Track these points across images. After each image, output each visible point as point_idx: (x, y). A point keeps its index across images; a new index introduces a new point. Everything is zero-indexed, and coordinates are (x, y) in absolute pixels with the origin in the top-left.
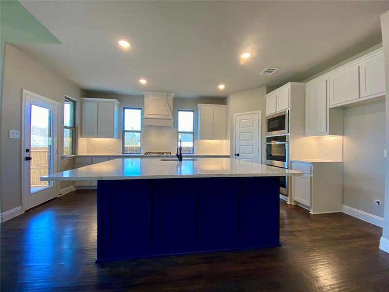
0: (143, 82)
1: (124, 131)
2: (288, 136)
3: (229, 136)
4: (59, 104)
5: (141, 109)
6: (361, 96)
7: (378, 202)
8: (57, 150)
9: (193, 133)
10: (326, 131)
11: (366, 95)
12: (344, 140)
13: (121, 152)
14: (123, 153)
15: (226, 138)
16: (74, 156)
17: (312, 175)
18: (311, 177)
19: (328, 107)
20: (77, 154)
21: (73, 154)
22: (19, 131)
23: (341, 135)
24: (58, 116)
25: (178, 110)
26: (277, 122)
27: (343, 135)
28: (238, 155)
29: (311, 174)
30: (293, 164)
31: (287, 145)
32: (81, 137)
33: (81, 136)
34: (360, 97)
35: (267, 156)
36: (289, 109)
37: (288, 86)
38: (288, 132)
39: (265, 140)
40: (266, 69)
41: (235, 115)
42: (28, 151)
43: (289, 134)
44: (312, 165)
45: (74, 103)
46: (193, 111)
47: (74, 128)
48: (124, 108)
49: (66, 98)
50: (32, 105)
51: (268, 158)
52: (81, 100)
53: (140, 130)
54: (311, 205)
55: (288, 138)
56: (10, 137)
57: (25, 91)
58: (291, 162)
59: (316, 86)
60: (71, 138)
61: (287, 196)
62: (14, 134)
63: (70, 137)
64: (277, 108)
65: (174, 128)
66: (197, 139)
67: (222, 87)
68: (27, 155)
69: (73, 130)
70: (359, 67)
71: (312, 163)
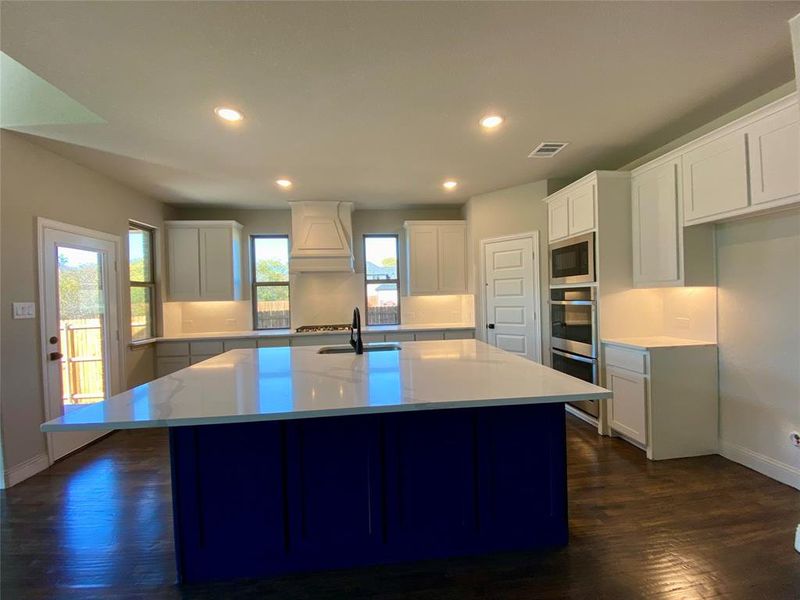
0: (285, 184)
1: (255, 285)
2: (595, 288)
3: (472, 286)
4: (118, 238)
5: (286, 236)
6: (753, 202)
7: (797, 437)
8: (118, 332)
9: (397, 281)
10: (678, 278)
11: (763, 200)
12: (720, 296)
13: (252, 328)
14: (255, 329)
15: (466, 291)
16: (154, 340)
17: (648, 377)
18: (645, 379)
19: (681, 226)
20: (162, 336)
21: (152, 336)
22: (34, 304)
23: (713, 286)
24: (116, 264)
25: (365, 236)
26: (572, 258)
27: (717, 286)
28: (492, 326)
29: (645, 373)
30: (607, 349)
31: (593, 308)
32: (168, 301)
33: (169, 299)
34: (749, 204)
35: (554, 328)
36: (596, 230)
37: (591, 180)
38: (595, 280)
39: (547, 296)
40: (540, 147)
41: (482, 242)
42: (55, 340)
43: (597, 284)
44: (648, 354)
45: (151, 232)
46: (396, 236)
47: (152, 285)
48: (253, 237)
49: (132, 224)
50: (59, 248)
51: (554, 334)
52: (165, 225)
53: (287, 280)
54: (647, 440)
55: (595, 294)
56: (16, 317)
57: (41, 221)
58: (603, 345)
59: (653, 177)
60: (148, 305)
61: (597, 418)
62: (24, 310)
63: (146, 302)
64: (571, 229)
65: (356, 272)
66: (406, 295)
67: (450, 185)
68: (52, 349)
69: (151, 288)
70: (746, 136)
71: (648, 349)
